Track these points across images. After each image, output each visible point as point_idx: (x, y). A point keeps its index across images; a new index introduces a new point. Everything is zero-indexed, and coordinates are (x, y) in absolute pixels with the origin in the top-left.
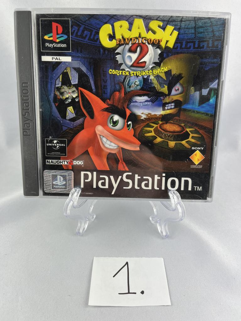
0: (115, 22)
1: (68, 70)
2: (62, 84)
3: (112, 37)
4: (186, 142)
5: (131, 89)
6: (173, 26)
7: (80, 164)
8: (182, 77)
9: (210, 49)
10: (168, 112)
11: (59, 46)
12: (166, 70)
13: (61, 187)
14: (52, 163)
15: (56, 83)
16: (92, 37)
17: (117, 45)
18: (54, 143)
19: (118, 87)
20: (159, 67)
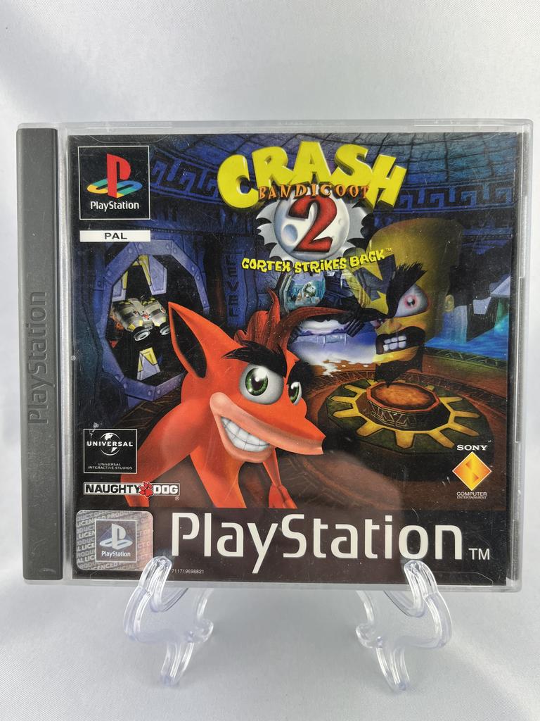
0: (254, 150)
1: (144, 262)
2: (129, 295)
3: (247, 184)
4: (441, 431)
5: (297, 303)
6: (392, 156)
7: (170, 494)
8: (423, 273)
9: (486, 205)
10: (391, 357)
11: (121, 206)
12: (381, 255)
13: (120, 554)
14: (99, 492)
15: (114, 293)
16: (200, 185)
17: (260, 201)
18: (104, 440)
19: (264, 300)
20: (363, 250)
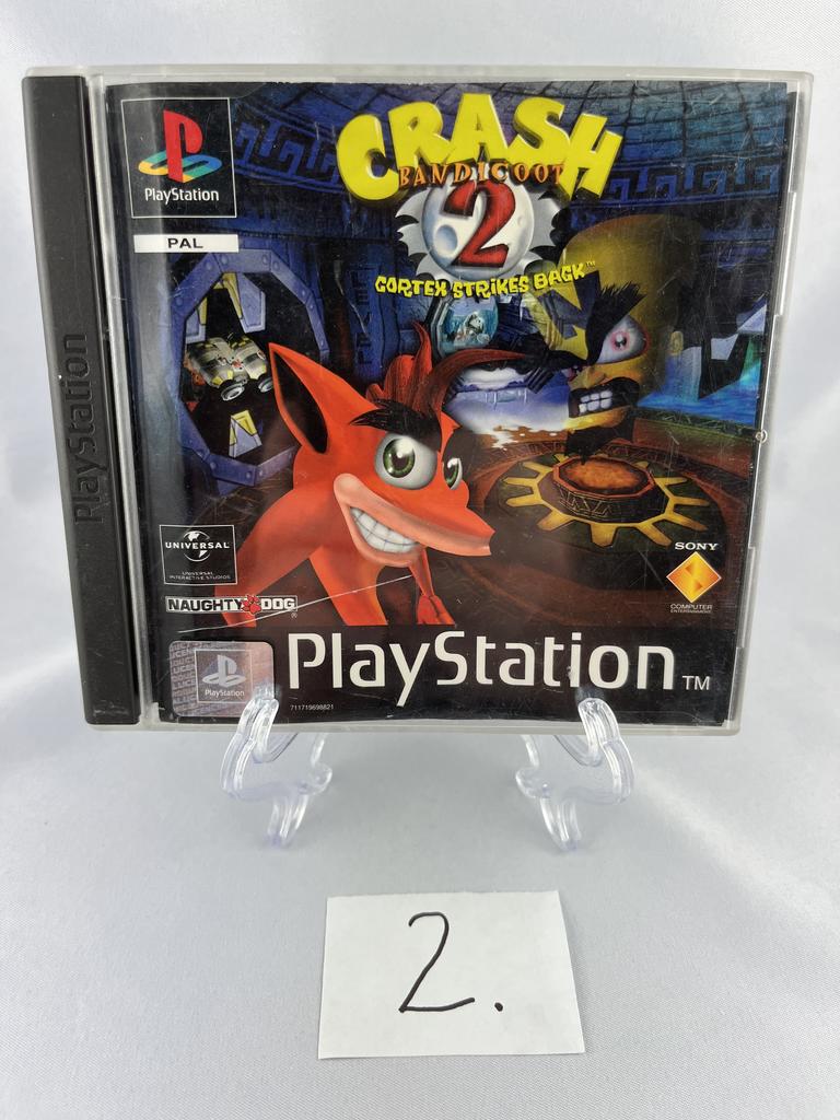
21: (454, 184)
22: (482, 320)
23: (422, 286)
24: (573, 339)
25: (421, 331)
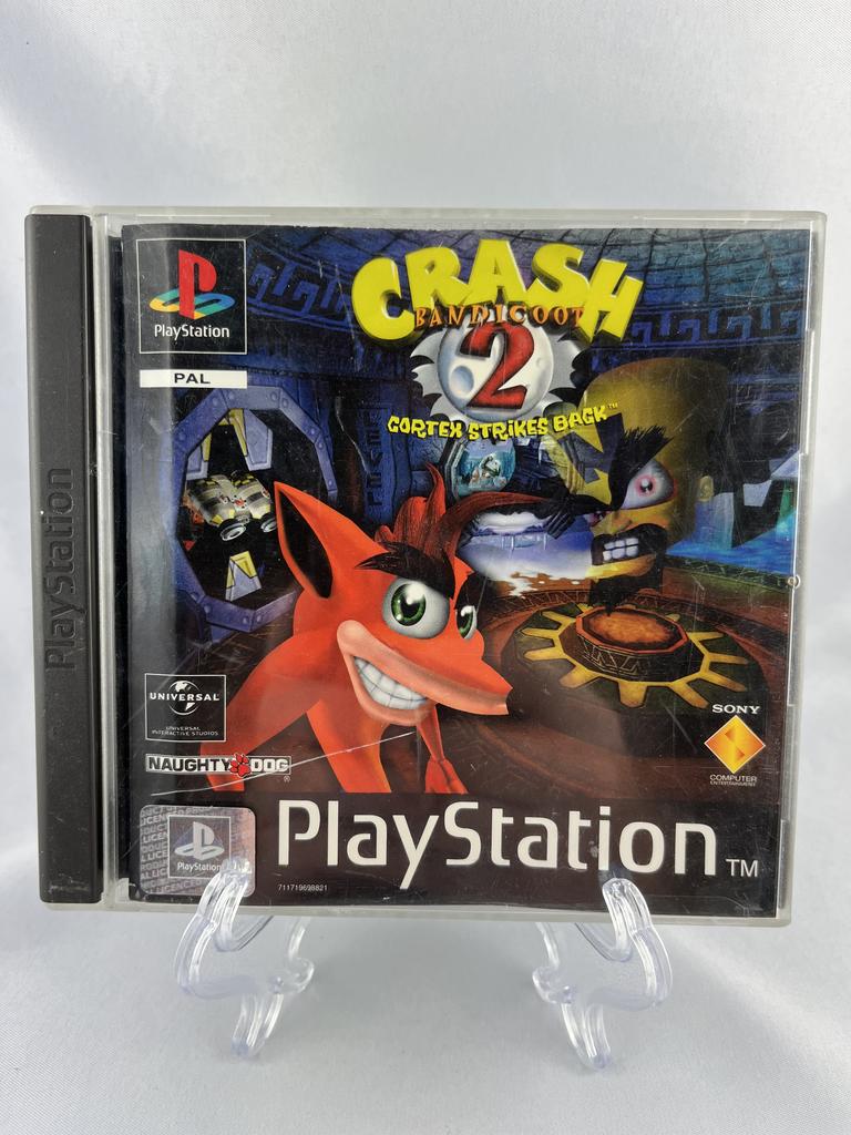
21: (470, 326)
22: (499, 463)
23: (437, 427)
24: (595, 484)
25: (434, 472)
